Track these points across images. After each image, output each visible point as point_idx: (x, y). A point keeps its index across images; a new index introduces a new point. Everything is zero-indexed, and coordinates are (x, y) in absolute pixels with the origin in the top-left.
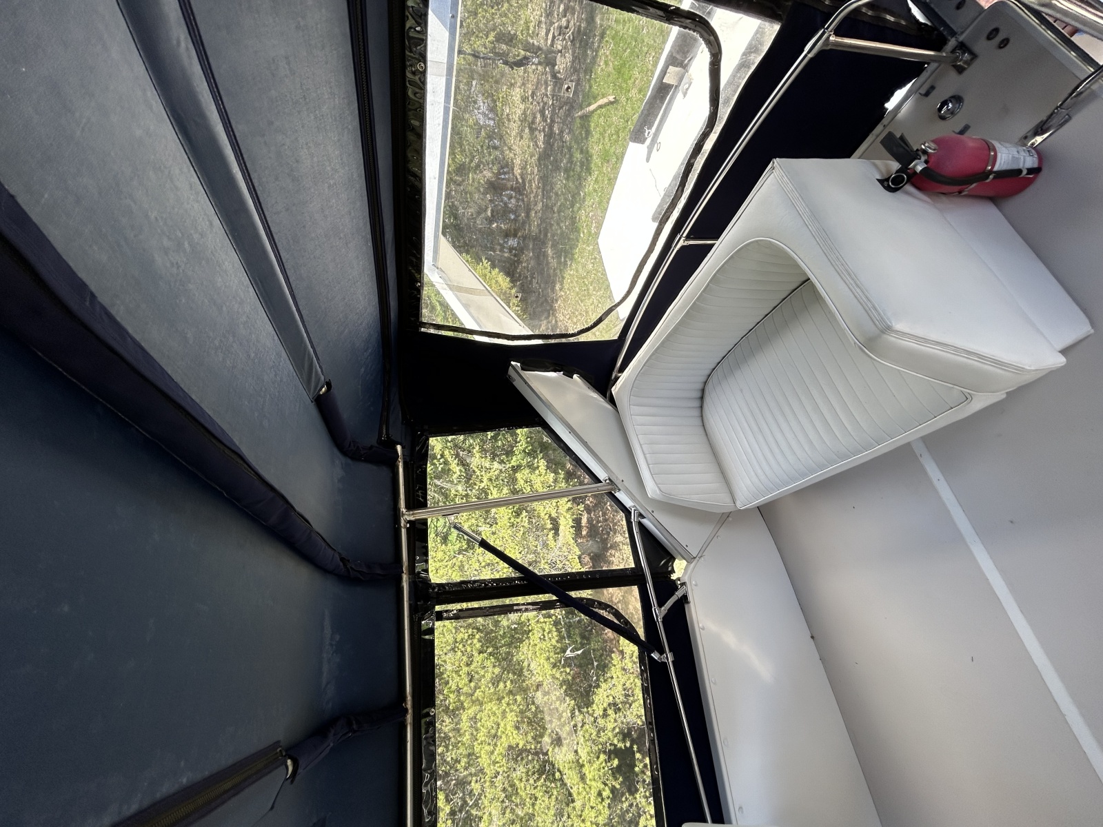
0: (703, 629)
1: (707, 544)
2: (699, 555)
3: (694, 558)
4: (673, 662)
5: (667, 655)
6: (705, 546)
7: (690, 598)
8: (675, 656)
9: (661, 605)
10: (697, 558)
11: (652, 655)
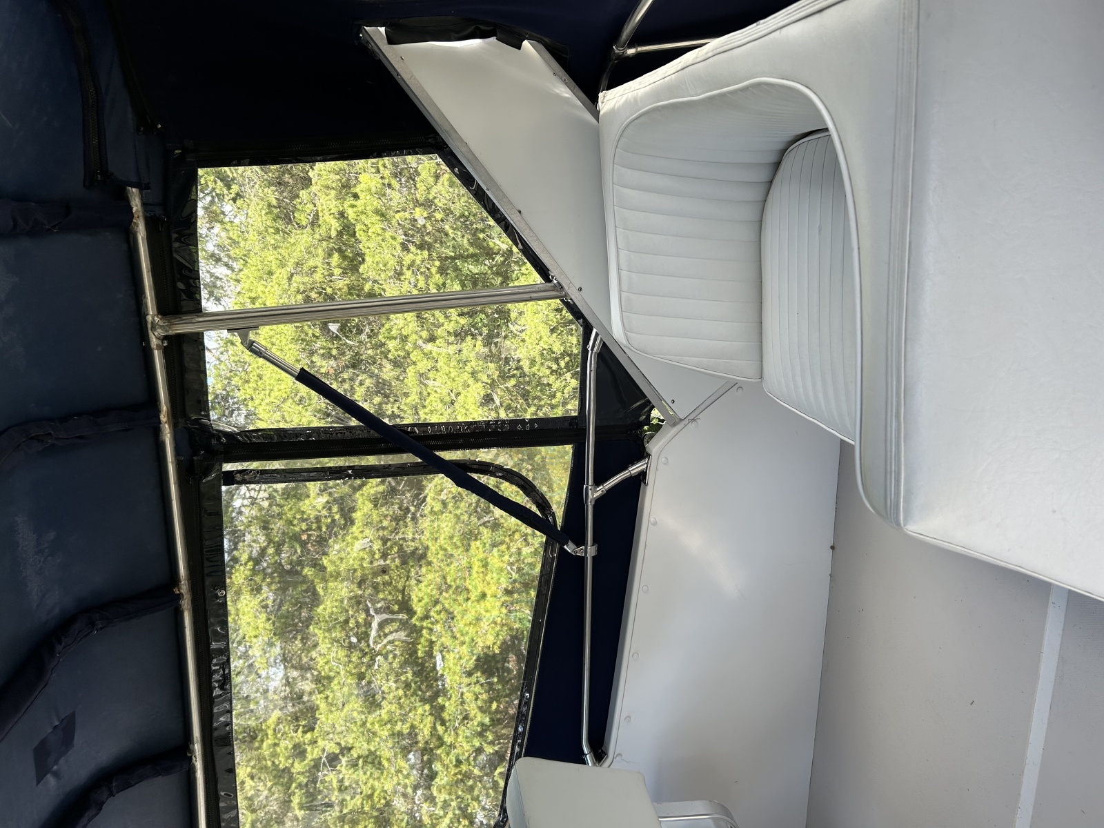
0: (655, 524)
1: (713, 398)
2: (691, 417)
3: (681, 420)
4: (594, 558)
5: (586, 548)
6: (707, 403)
7: (650, 478)
8: (599, 550)
9: (598, 481)
10: (686, 421)
11: (565, 547)
